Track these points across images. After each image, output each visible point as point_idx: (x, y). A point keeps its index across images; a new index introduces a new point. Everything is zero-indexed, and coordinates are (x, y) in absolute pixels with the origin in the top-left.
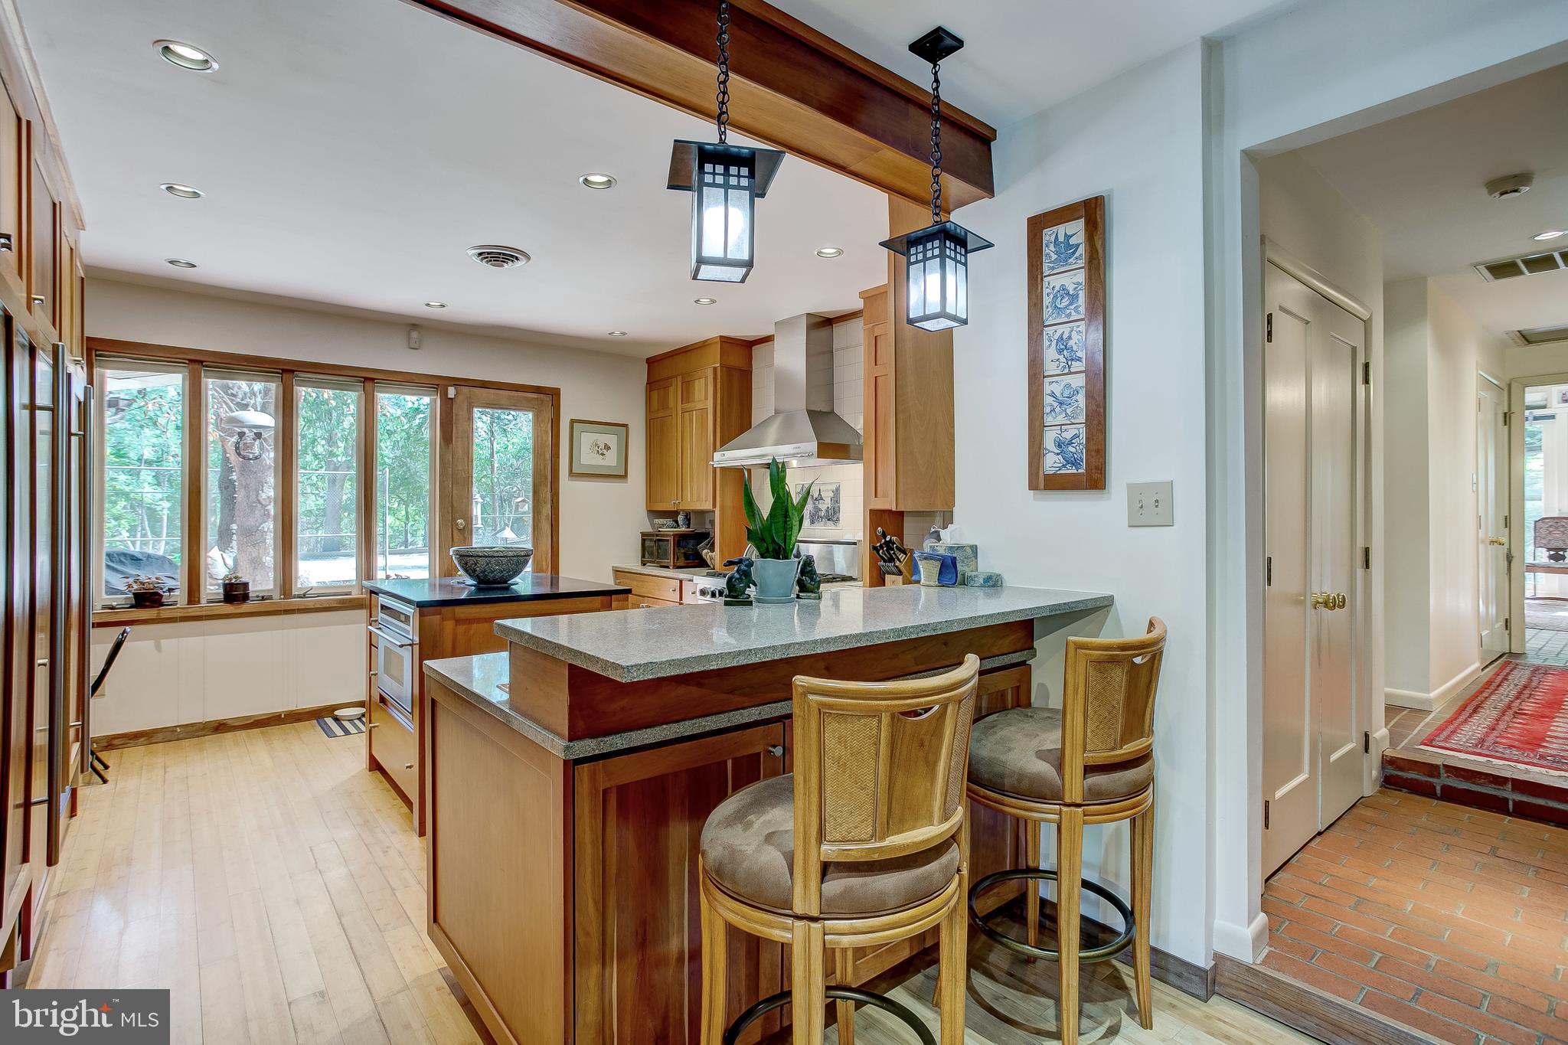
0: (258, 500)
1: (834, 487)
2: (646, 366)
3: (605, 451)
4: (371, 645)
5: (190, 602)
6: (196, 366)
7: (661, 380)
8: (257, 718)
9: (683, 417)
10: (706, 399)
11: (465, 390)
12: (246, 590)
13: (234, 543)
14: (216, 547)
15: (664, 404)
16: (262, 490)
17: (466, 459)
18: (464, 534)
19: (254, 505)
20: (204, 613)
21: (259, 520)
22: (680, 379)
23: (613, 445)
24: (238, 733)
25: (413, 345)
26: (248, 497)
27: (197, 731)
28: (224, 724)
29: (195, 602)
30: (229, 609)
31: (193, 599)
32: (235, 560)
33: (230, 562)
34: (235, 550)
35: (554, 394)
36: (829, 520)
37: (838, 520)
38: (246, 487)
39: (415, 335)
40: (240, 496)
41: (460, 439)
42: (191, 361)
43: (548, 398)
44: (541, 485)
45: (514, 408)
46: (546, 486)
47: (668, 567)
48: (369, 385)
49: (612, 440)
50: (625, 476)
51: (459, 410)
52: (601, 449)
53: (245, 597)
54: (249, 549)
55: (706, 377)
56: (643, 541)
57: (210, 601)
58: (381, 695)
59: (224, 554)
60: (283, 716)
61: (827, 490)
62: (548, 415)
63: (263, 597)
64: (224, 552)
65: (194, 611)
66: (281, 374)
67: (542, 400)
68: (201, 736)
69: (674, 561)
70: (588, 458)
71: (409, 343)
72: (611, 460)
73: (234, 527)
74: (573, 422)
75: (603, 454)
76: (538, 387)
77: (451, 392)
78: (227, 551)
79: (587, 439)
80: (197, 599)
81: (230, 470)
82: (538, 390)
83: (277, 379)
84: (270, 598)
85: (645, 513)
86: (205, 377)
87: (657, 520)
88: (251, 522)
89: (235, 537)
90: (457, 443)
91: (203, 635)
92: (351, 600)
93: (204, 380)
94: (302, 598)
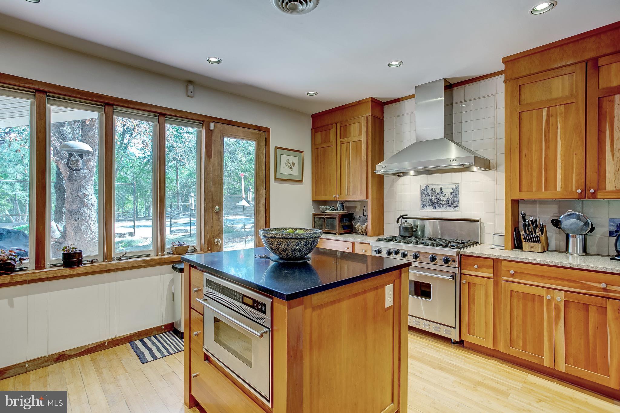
0: (78, 195)
1: (454, 186)
2: (311, 119)
3: (292, 166)
4: (191, 308)
5: (37, 268)
6: (41, 95)
7: (325, 126)
8: (88, 347)
9: (341, 147)
10: (360, 134)
11: (219, 125)
12: (80, 257)
13: (64, 219)
14: (54, 221)
15: (326, 139)
16: (80, 190)
17: (219, 168)
18: (218, 216)
19: (76, 198)
20: (48, 276)
21: (79, 207)
22: (339, 125)
23: (296, 163)
24: (74, 360)
25: (189, 94)
26: (72, 194)
27: (42, 363)
28: (63, 354)
29: (41, 267)
30: (68, 271)
31: (40, 265)
32: (65, 228)
33: (61, 228)
34: (64, 222)
35: (267, 131)
36: (449, 206)
37: (457, 206)
38: (71, 188)
39: (191, 87)
40: (67, 194)
41: (216, 156)
42: (38, 91)
43: (264, 134)
44: (260, 185)
45: (246, 138)
46: (263, 186)
47: (335, 234)
48: (162, 118)
49: (295, 160)
50: (301, 181)
51: (216, 137)
52: (291, 165)
53: (79, 263)
54: (73, 222)
55: (360, 123)
56: (314, 218)
57: (53, 266)
58: (205, 354)
59: (58, 225)
60: (106, 344)
61: (447, 188)
62: (263, 144)
63: (92, 261)
64: (58, 224)
65: (41, 273)
66: (104, 106)
67: (260, 135)
68: (45, 366)
69: (339, 230)
70: (284, 170)
71: (187, 93)
72: (295, 172)
73: (64, 210)
74: (277, 148)
75: (291, 168)
76: (259, 127)
77: (212, 126)
78: (59, 223)
79: (284, 159)
80: (42, 265)
81: (62, 179)
82: (259, 128)
83: (101, 110)
84: (97, 261)
85: (311, 202)
86: (49, 103)
87: (322, 206)
88: (74, 207)
89: (64, 215)
90: (214, 159)
91: (48, 291)
92: (151, 261)
93: (48, 106)
94: (119, 260)
